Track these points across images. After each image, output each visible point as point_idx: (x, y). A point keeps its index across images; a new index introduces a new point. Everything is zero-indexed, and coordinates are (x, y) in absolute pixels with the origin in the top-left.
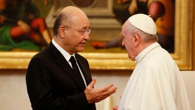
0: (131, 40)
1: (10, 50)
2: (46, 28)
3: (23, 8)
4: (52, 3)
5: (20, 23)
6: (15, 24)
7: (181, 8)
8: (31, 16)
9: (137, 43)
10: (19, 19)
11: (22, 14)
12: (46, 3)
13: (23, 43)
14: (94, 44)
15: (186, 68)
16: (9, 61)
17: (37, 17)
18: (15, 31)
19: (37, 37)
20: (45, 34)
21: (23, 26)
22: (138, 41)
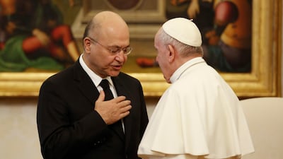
0: (165, 53)
1: (23, 70)
2: (72, 39)
3: (40, 11)
4: (81, 5)
5: (36, 32)
6: (29, 35)
7: (260, 9)
8: (51, 23)
9: (172, 57)
10: (34, 28)
11: (39, 20)
12: (72, 4)
13: (40, 60)
14: (140, 60)
15: (267, 94)
16: (20, 85)
17: (59, 24)
18: (30, 44)
19: (59, 52)
20: (71, 48)
21: (40, 37)
22: (173, 55)
